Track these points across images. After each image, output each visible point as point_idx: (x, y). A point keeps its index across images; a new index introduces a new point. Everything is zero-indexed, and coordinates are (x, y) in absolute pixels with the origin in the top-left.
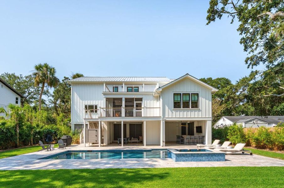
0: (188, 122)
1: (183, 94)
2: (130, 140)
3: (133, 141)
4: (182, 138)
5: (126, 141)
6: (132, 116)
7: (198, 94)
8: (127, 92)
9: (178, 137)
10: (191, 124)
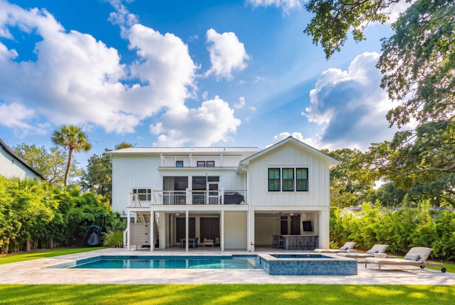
0: (291, 215)
1: (283, 168)
2: (202, 241)
3: (206, 244)
4: (282, 239)
5: (194, 244)
6: (203, 203)
7: (307, 169)
8: (197, 167)
9: (276, 237)
10: (297, 217)
